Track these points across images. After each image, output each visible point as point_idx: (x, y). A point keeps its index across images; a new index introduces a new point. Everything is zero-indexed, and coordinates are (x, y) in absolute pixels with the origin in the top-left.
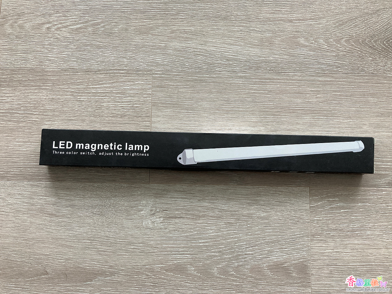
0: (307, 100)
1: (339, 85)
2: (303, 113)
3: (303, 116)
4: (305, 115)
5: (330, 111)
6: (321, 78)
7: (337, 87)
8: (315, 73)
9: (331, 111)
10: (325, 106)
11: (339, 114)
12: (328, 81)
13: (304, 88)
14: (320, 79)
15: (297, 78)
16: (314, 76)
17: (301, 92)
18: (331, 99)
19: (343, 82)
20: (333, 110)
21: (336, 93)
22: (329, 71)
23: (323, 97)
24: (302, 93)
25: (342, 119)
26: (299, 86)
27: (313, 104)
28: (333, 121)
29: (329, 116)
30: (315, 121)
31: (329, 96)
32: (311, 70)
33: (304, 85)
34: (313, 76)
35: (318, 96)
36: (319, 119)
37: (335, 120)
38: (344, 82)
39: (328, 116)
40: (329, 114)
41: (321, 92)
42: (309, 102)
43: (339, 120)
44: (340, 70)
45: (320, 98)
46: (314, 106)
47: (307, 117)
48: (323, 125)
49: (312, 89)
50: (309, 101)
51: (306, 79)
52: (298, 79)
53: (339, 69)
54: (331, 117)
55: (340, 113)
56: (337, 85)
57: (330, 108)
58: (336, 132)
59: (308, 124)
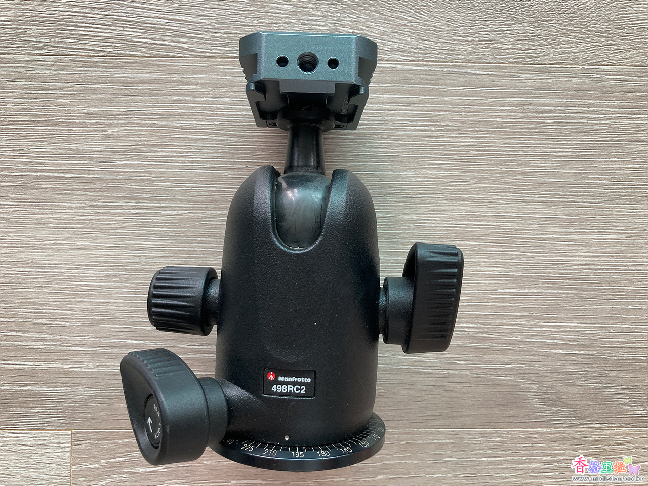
0: (73, 147)
1: (179, 94)
2: (60, 189)
3: (60, 200)
4: (65, 194)
5: (147, 181)
6: (122, 73)
7: (174, 101)
8: (102, 54)
9: (151, 181)
10: (131, 166)
11: (179, 191)
12: (144, 83)
13: (64, 105)
14: (119, 75)
15: (42, 72)
16: (98, 67)
17: (54, 119)
18: (154, 140)
19: (193, 84)
20: (159, 179)
21: (170, 123)
22: (151, 49)
23: (126, 136)
24: (56, 124)
25: (186, 208)
26: (48, 100)
27: (91, 159)
28: (156, 214)
29: (145, 199)
30: (98, 214)
31: (146, 131)
32: (90, 45)
33: (64, 96)
34: (95, 65)
35: (110, 132)
36: (112, 207)
37: (165, 212)
38: (197, 84)
39: (141, 198)
40: (144, 191)
41: (121, 119)
42: (79, 152)
43: (175, 212)
44: (185, 46)
45: (117, 138)
46: (97, 165)
47: (71, 201)
48: (121, 228)
49: (92, 110)
50: (81, 148)
51: (72, 75)
52: (46, 76)
53: (184, 43)
54: (151, 200)
55: (181, 187)
56: (174, 94)
57: (150, 173)
58: (164, 251)
59: (75, 224)
